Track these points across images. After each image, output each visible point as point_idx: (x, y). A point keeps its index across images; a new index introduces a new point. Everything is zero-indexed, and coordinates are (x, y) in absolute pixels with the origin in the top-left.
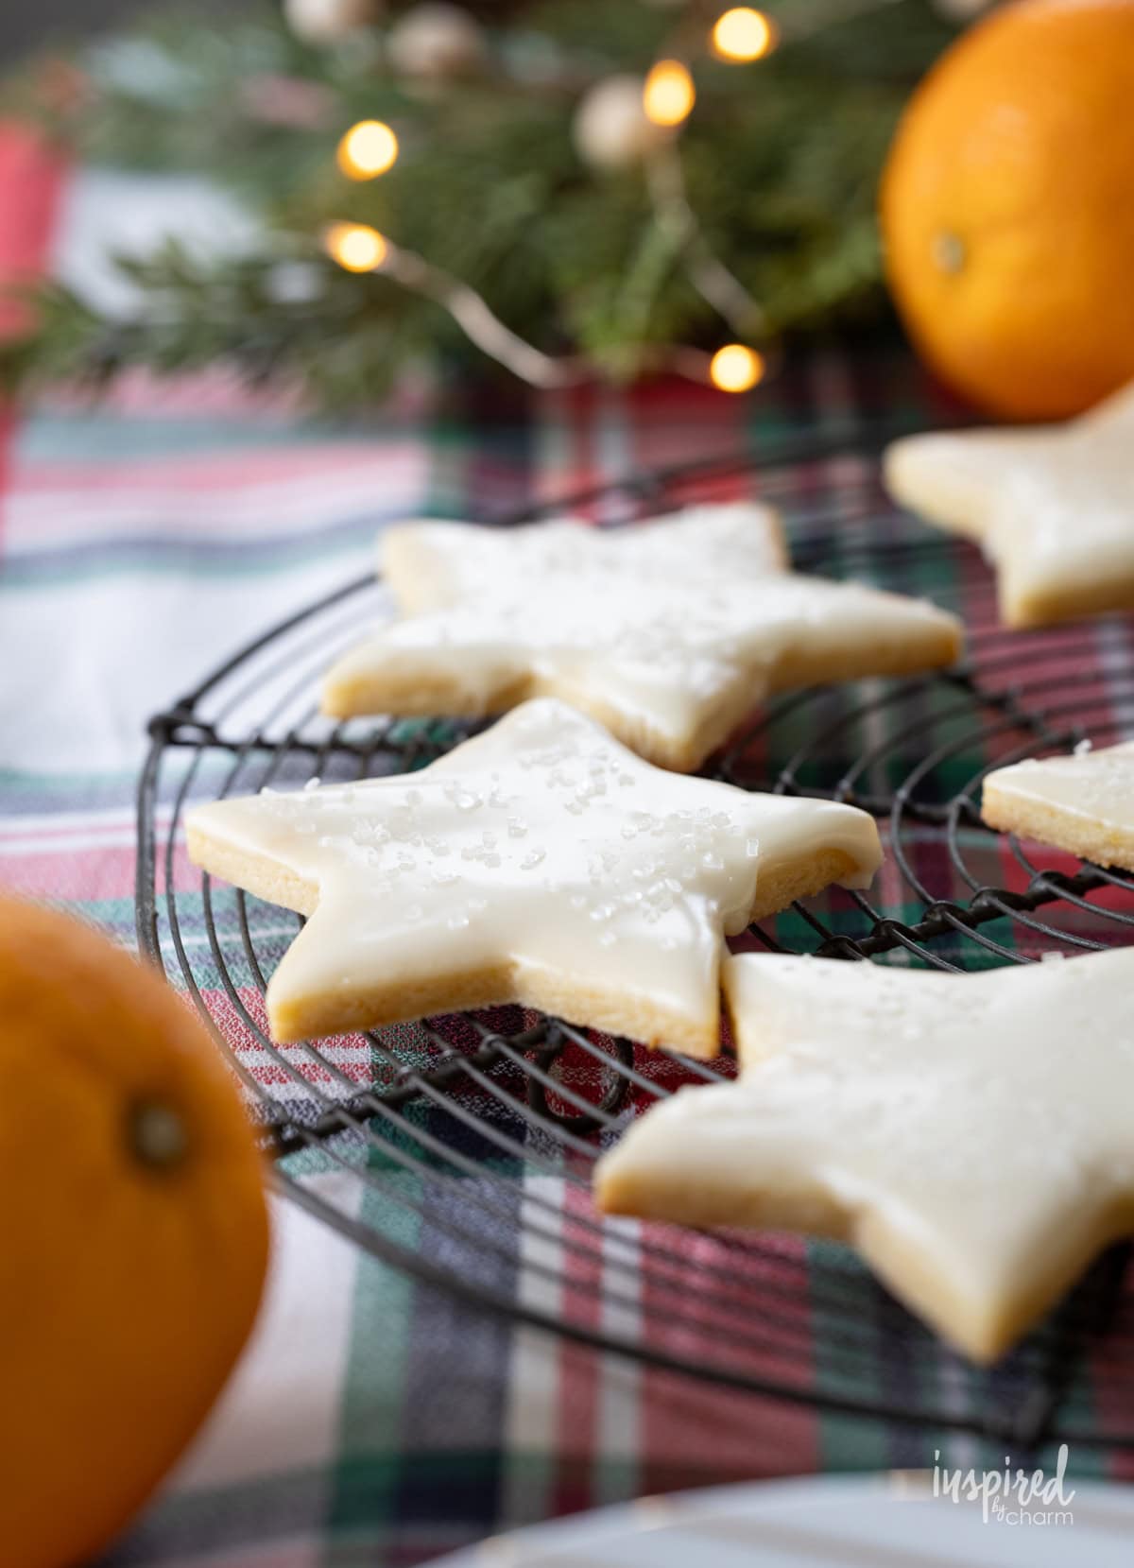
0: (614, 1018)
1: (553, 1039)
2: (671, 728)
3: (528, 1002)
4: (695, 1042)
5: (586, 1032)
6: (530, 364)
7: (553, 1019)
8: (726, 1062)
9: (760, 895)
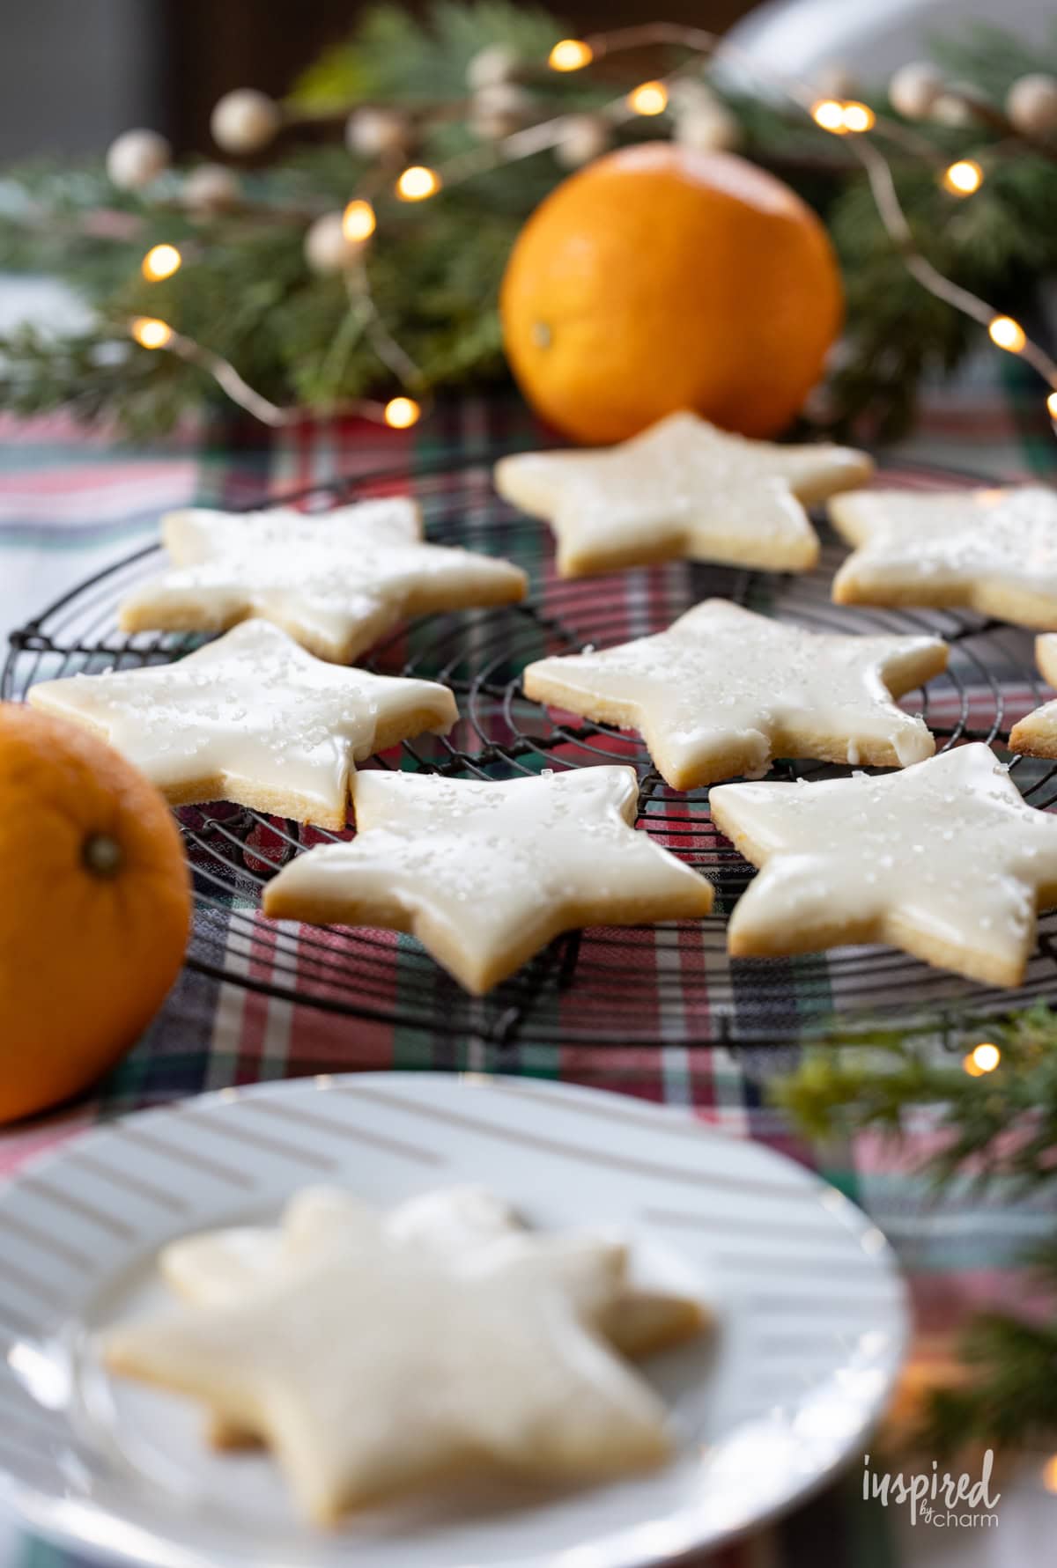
0: (283, 807)
1: (248, 821)
2: (333, 638)
3: (233, 801)
4: (331, 820)
5: (267, 817)
6: (266, 411)
7: (248, 809)
8: (348, 831)
9: (378, 737)
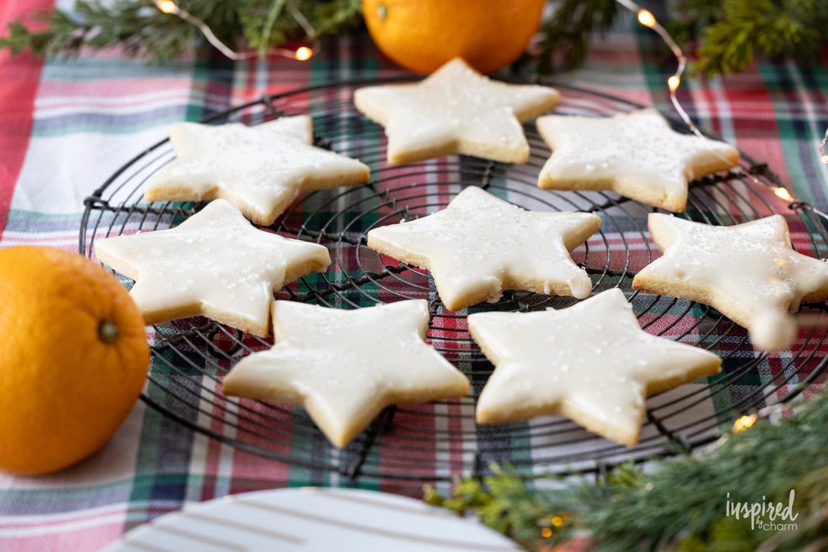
0: (234, 323)
1: (215, 328)
2: (263, 211)
3: (206, 316)
5: (225, 326)
6: (228, 52)
7: (215, 321)
8: (270, 340)
9: (286, 277)
